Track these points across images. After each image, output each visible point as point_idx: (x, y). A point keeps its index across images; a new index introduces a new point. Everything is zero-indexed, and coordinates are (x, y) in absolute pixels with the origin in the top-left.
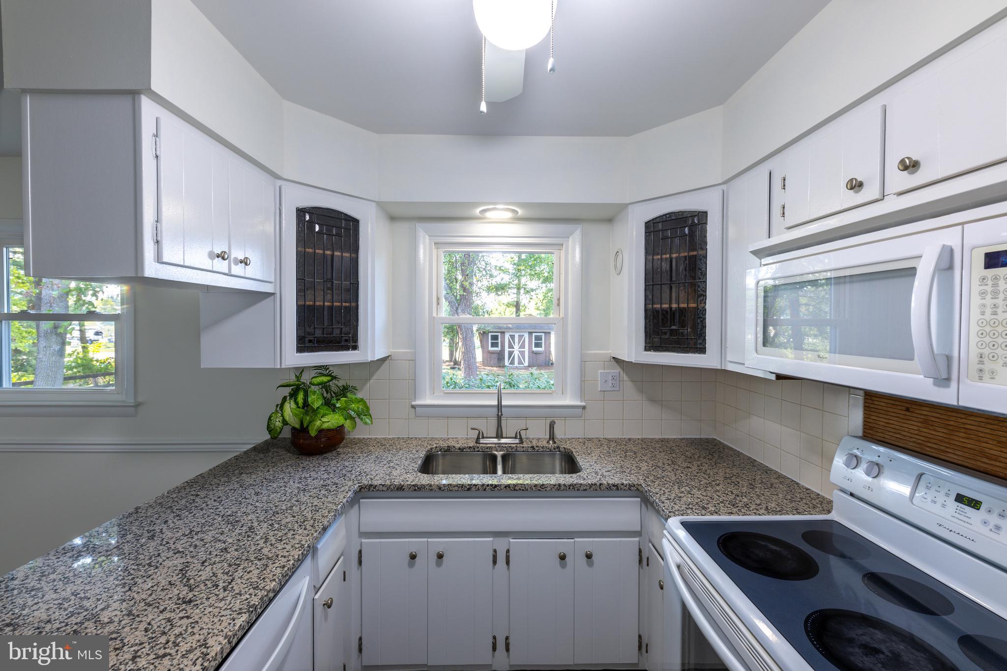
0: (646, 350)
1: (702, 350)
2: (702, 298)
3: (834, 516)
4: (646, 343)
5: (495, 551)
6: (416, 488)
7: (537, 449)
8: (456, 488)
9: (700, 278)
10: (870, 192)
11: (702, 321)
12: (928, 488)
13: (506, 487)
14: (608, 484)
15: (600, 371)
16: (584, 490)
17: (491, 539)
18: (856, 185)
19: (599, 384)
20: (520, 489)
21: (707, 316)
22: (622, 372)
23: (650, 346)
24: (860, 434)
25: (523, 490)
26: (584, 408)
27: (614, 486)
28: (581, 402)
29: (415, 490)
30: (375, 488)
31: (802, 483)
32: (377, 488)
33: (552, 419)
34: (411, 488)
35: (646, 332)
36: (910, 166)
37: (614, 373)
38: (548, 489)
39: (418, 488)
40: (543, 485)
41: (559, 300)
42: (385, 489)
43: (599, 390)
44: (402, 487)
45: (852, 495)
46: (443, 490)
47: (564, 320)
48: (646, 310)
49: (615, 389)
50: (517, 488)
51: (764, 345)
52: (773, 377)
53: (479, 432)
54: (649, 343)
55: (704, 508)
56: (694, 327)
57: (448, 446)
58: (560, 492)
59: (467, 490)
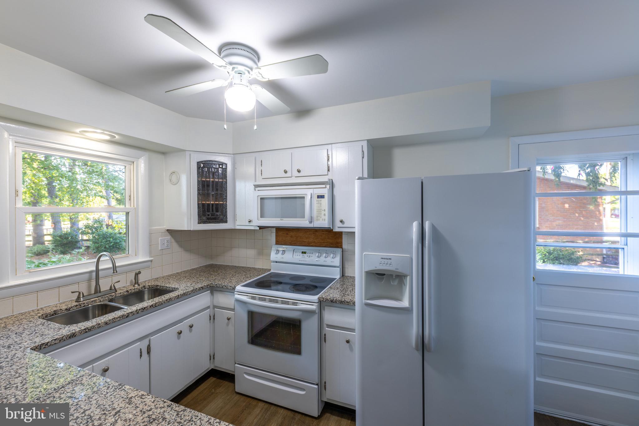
0: (199, 223)
1: (226, 222)
2: (225, 200)
3: (272, 271)
4: (199, 220)
5: (141, 350)
6: (87, 330)
7: (130, 291)
8: (119, 319)
9: (224, 191)
10: (289, 174)
11: (225, 209)
12: (296, 252)
13: (150, 307)
14: (199, 288)
15: (160, 238)
16: (189, 294)
17: (139, 343)
18: (286, 172)
19: (160, 246)
20: (158, 305)
21: (227, 207)
22: (171, 238)
23: (201, 221)
24: (275, 244)
25: (160, 305)
26: (151, 261)
27: (201, 288)
28: (150, 258)
29: (86, 332)
30: (47, 345)
31: (257, 267)
32: (49, 344)
33: (135, 271)
34: (83, 332)
35: (199, 215)
36: (299, 171)
37: (168, 238)
38: (173, 300)
39: (88, 330)
40: (171, 298)
41: (130, 196)
42: (56, 342)
43: (160, 249)
44: (74, 334)
45: (276, 262)
46: (109, 324)
47: (136, 210)
48: (198, 204)
49: (168, 247)
50: (157, 305)
51: (261, 217)
52: (258, 228)
53: (80, 293)
54: (201, 220)
55: (242, 281)
56: (222, 212)
57: (54, 311)
58: (179, 299)
59: (126, 318)
